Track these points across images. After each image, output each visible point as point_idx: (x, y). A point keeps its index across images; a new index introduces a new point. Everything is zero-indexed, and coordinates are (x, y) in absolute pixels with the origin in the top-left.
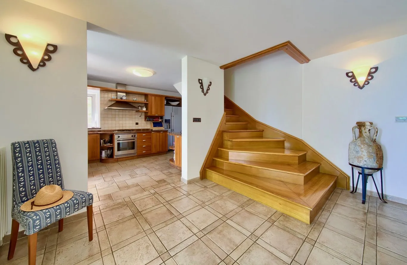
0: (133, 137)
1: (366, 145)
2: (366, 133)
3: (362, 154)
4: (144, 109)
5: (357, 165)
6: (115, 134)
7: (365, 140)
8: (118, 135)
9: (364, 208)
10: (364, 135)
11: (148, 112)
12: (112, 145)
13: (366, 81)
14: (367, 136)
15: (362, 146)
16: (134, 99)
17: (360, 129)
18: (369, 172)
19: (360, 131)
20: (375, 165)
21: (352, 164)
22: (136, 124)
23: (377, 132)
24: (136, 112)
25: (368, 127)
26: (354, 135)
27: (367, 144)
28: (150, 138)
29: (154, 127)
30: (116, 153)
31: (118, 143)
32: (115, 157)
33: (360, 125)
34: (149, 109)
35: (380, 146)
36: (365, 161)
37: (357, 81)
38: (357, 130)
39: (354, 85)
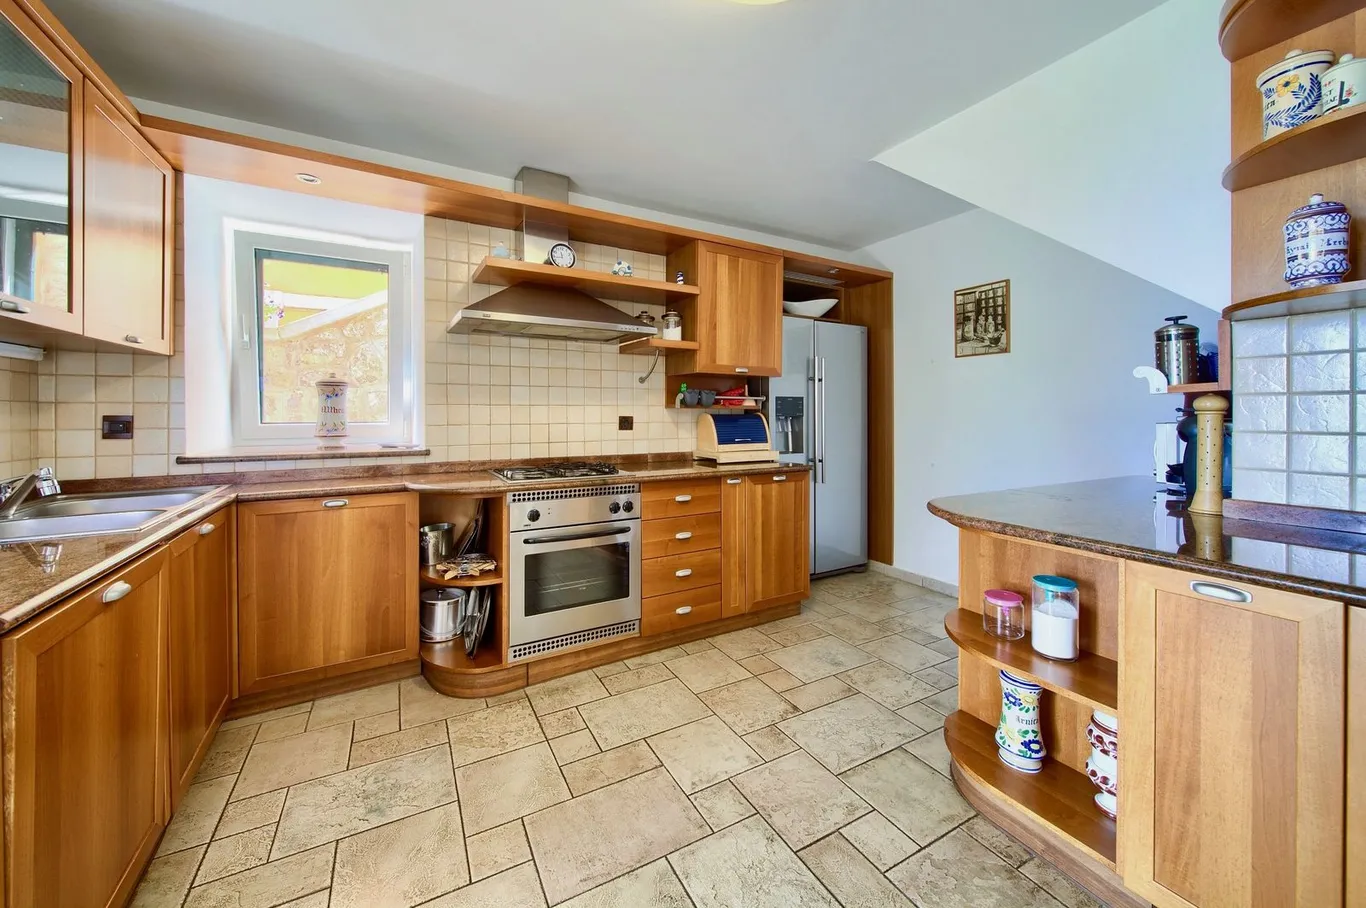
0: (622, 514)
4: (673, 335)
6: (509, 497)
8: (530, 506)
11: (692, 353)
12: (491, 567)
16: (616, 268)
22: (621, 428)
24: (622, 351)
28: (716, 519)
29: (721, 441)
30: (520, 627)
31: (528, 558)
32: (509, 657)
34: (702, 329)
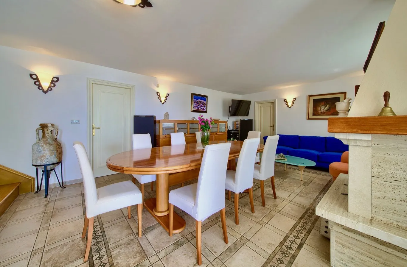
1: (48, 145)
2: (48, 133)
3: (44, 153)
5: (40, 165)
7: (47, 140)
9: (46, 201)
10: (47, 135)
13: (49, 87)
14: (50, 136)
15: (45, 146)
17: (43, 130)
18: (51, 168)
19: (43, 132)
20: (55, 160)
21: (35, 164)
23: (58, 132)
25: (50, 128)
26: (38, 136)
27: (49, 143)
33: (43, 127)
35: (60, 144)
36: (47, 159)
37: (41, 85)
38: (41, 132)
39: (39, 88)
